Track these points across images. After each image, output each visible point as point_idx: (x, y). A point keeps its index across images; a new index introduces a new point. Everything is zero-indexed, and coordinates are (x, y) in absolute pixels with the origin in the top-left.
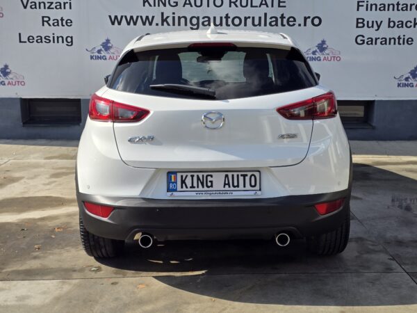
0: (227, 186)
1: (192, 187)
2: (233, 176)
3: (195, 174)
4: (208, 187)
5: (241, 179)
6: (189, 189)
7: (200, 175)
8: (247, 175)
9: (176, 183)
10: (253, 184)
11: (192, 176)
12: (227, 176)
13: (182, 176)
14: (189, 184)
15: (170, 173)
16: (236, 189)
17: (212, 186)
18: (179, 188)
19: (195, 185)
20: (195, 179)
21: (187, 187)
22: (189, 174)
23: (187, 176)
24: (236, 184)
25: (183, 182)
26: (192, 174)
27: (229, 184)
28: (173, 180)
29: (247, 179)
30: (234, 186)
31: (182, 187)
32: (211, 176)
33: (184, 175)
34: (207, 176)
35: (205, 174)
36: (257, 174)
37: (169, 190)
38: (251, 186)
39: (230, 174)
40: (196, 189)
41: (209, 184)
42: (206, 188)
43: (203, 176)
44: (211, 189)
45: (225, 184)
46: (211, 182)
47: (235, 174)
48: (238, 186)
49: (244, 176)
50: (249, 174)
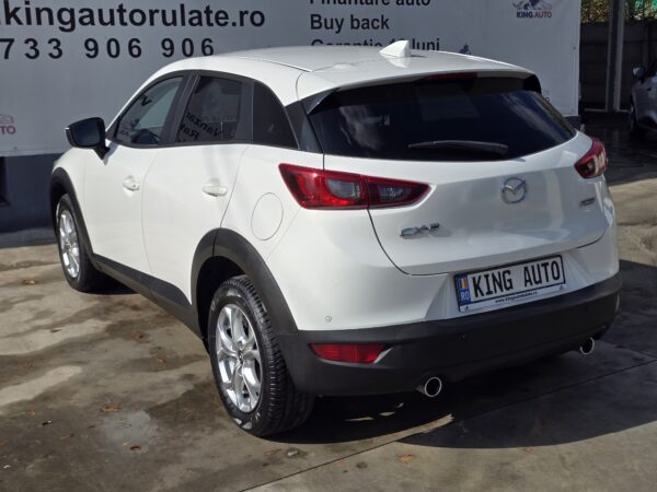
0: (528, 284)
1: (489, 292)
2: (533, 267)
3: (490, 273)
4: (507, 289)
5: (542, 269)
6: (486, 297)
7: (496, 272)
8: (547, 264)
9: (468, 290)
10: (556, 275)
11: (487, 276)
12: (526, 269)
13: (474, 279)
14: (485, 290)
15: (458, 277)
16: (540, 285)
17: (511, 287)
18: (473, 298)
19: (492, 289)
20: (490, 279)
21: (482, 294)
22: (482, 274)
23: (480, 278)
24: (538, 279)
25: (477, 287)
26: (486, 273)
27: (530, 281)
28: (464, 288)
29: (549, 268)
30: (536, 283)
31: (477, 295)
32: (509, 272)
33: (476, 276)
34: (504, 273)
35: (501, 271)
36: (558, 260)
37: (460, 303)
38: (555, 278)
39: (529, 265)
40: (494, 295)
41: (508, 285)
42: (505, 292)
43: (498, 273)
44: (511, 291)
45: (526, 281)
46: (510, 281)
47: (535, 264)
48: (540, 282)
49: (545, 265)
50: (550, 261)
